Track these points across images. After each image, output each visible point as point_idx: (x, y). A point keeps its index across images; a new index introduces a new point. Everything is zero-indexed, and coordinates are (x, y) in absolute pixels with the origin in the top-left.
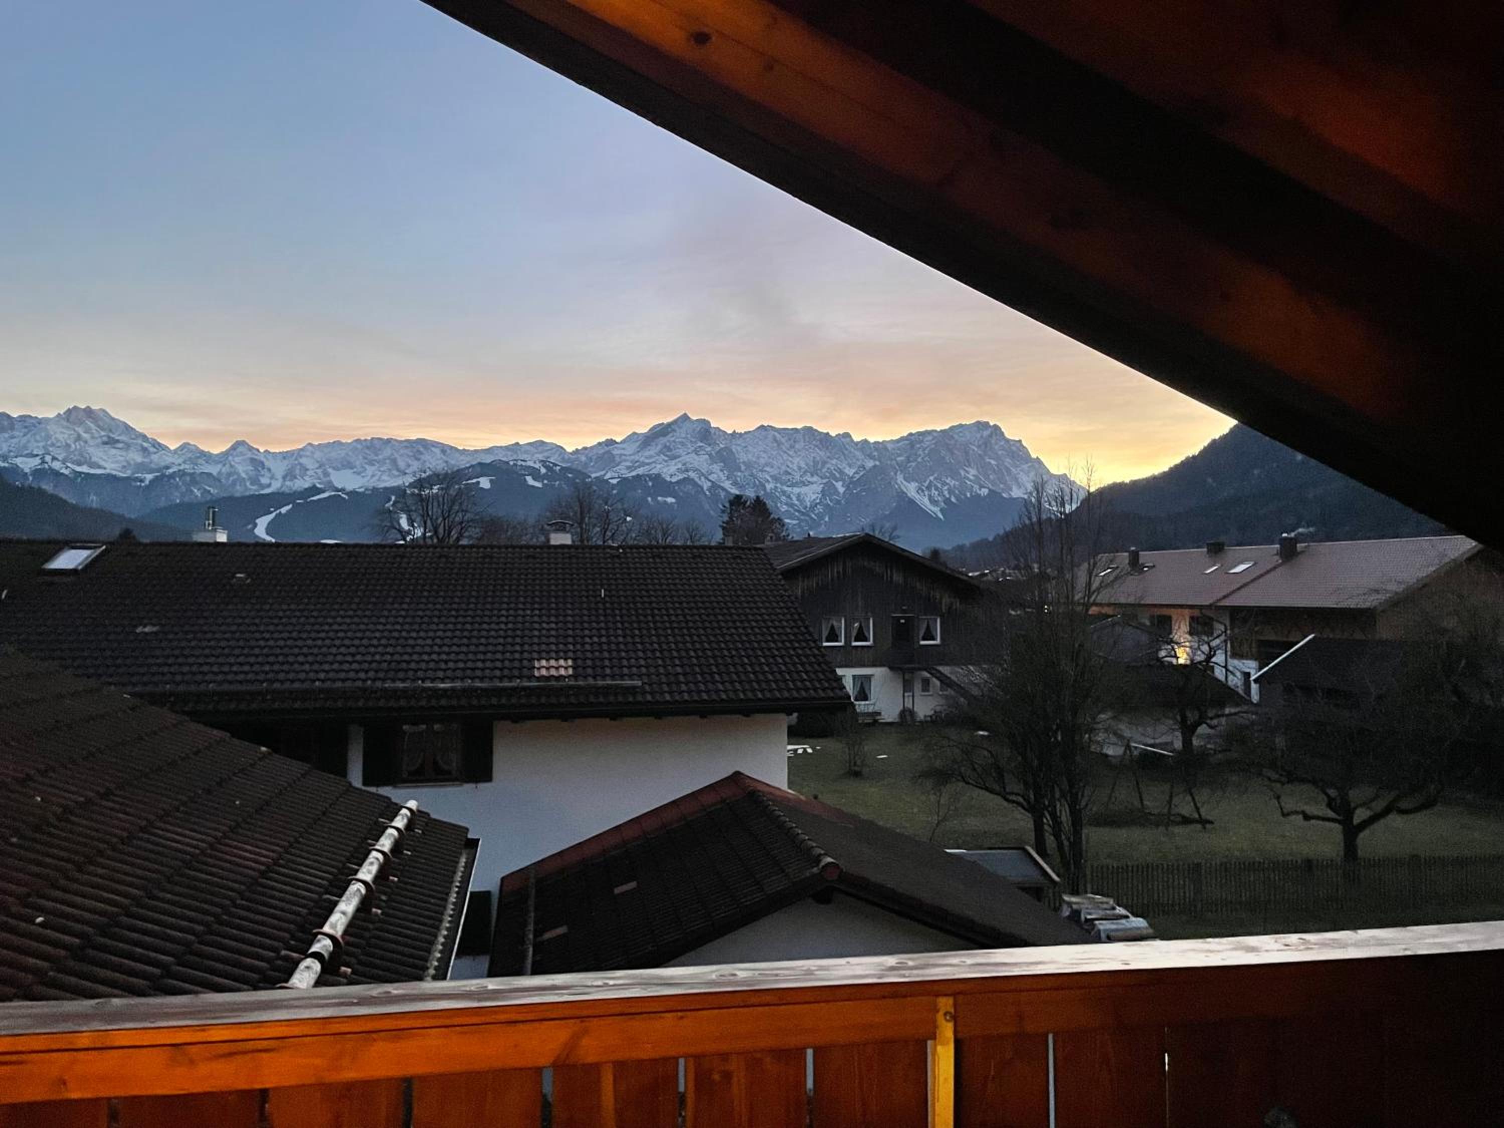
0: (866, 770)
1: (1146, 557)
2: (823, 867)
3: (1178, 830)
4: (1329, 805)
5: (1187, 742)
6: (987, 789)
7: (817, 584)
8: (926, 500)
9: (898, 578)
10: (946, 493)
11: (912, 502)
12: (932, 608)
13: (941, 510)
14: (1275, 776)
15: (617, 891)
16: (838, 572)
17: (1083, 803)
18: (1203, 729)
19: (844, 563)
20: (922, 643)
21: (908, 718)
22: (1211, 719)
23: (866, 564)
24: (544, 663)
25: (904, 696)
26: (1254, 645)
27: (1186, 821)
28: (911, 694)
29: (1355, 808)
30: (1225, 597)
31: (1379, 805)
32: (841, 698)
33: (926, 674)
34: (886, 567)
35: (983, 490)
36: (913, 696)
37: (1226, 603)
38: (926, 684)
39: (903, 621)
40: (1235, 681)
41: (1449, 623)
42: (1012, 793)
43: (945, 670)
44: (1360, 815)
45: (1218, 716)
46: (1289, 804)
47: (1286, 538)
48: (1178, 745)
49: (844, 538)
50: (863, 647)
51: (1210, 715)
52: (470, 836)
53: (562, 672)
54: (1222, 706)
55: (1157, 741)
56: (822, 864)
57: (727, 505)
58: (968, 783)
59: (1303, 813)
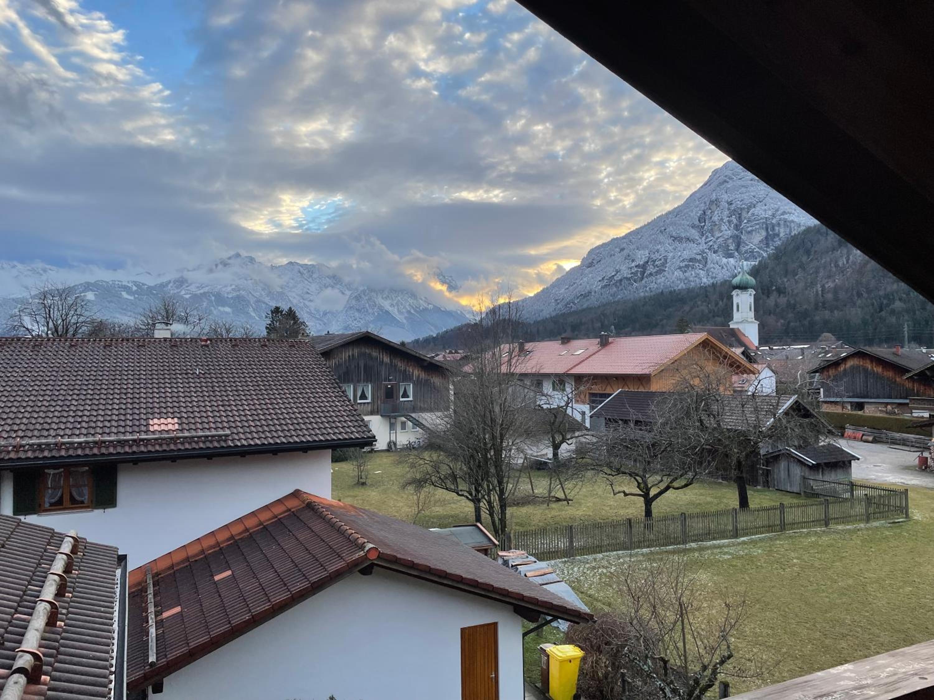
0: (369, 482)
1: (528, 346)
2: (367, 551)
3: (553, 505)
4: (639, 487)
5: (555, 455)
6: (447, 489)
7: (335, 364)
8: (396, 310)
9: (387, 359)
10: (407, 307)
11: (387, 312)
12: (407, 378)
13: (406, 318)
14: (609, 472)
15: (217, 578)
16: (349, 356)
17: (506, 495)
18: (564, 446)
19: (353, 350)
20: (401, 399)
21: (393, 447)
22: (568, 439)
23: (367, 351)
24: (156, 421)
25: (390, 433)
26: (587, 396)
27: (558, 500)
28: (395, 431)
29: (651, 487)
30: (572, 368)
31: (663, 486)
32: (369, 437)
33: (403, 419)
34: (380, 352)
35: (430, 306)
36: (396, 433)
37: (572, 372)
38: (403, 425)
39: (389, 386)
40: (578, 417)
41: (696, 382)
42: (461, 491)
43: (413, 415)
44: (653, 492)
45: (572, 438)
46: (617, 489)
47: (603, 335)
48: (550, 456)
49: (353, 334)
50: (364, 403)
51: (569, 437)
52: (120, 553)
53: (170, 427)
54: (574, 432)
55: (539, 454)
56: (367, 549)
57: (270, 313)
58: (435, 486)
59: (624, 492)
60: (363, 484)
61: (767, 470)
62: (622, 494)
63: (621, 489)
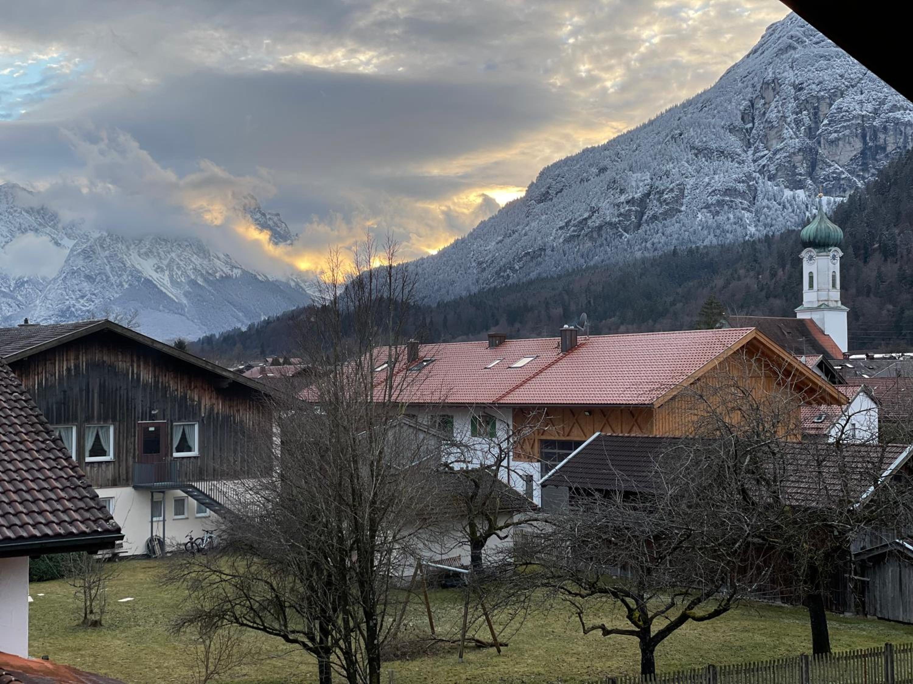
0: (106, 619)
1: (425, 350)
3: (470, 656)
4: (630, 617)
5: (476, 558)
6: (265, 629)
7: (40, 384)
8: (166, 280)
9: (147, 376)
10: (190, 273)
11: (148, 282)
12: (188, 412)
13: (186, 294)
14: (575, 589)
16: (68, 370)
17: (381, 639)
18: (492, 542)
19: (77, 358)
20: (176, 455)
21: (157, 548)
22: (501, 529)
23: (105, 358)
25: (152, 522)
26: (536, 445)
27: (480, 645)
28: (161, 518)
29: (652, 618)
30: (508, 393)
31: (674, 615)
32: (107, 531)
33: (180, 493)
34: (132, 361)
35: (235, 271)
36: (164, 520)
37: (508, 400)
38: (180, 505)
39: (152, 429)
40: (520, 486)
41: (735, 418)
42: (293, 632)
43: (201, 486)
44: (656, 627)
45: (507, 526)
46: (591, 621)
47: (566, 330)
48: (467, 560)
49: (76, 326)
50: (100, 463)
51: (501, 524)
54: (511, 514)
55: (445, 557)
58: (242, 624)
59: (603, 627)
60: (96, 624)
61: (863, 582)
62: (600, 632)
63: (598, 622)
